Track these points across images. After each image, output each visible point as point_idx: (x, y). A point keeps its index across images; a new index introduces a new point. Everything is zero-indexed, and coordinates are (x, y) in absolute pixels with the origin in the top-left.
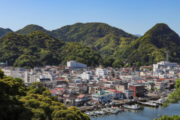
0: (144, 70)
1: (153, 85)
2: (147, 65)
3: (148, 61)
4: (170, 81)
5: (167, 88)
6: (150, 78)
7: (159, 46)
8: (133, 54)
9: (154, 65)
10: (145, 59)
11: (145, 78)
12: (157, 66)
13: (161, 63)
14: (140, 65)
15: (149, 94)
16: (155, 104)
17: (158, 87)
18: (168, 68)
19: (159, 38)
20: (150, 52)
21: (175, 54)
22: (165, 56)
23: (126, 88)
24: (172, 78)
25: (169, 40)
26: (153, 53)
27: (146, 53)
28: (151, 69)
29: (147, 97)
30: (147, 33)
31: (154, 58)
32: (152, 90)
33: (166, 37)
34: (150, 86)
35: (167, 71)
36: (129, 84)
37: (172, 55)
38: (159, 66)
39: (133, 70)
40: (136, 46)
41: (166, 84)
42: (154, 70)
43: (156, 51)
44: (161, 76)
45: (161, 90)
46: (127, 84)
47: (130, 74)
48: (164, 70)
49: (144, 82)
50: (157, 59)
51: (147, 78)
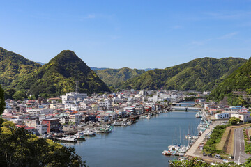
0: (52, 102)
1: (67, 118)
2: (55, 97)
3: (55, 92)
4: (85, 114)
5: (82, 121)
6: (62, 111)
7: (67, 75)
8: (37, 84)
9: (63, 97)
10: (51, 90)
11: (56, 111)
12: (66, 97)
13: (70, 94)
14: (46, 96)
15: (64, 129)
16: (73, 140)
17: (74, 121)
18: (79, 100)
19: (66, 67)
20: (57, 82)
21: (83, 84)
22: (73, 86)
23: (38, 123)
24: (85, 110)
25: (76, 69)
26: (60, 84)
27: (52, 83)
28: (60, 101)
29: (64, 132)
30: (52, 60)
31: (61, 89)
32: (67, 123)
33: (73, 66)
34: (64, 120)
35: (78, 103)
36: (40, 118)
37: (80, 85)
38: (69, 98)
39: (40, 102)
40: (40, 75)
41: (81, 117)
42: (64, 102)
43: (64, 81)
44: (74, 109)
45: (77, 123)
46: (38, 118)
47: (37, 107)
48: (75, 102)
49: (56, 115)
50: (65, 90)
51: (58, 111)
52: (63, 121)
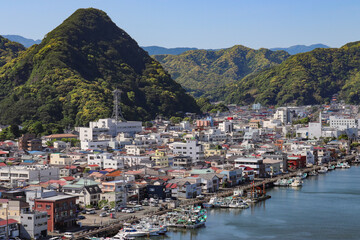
0: (56, 145)
1: (94, 191)
2: (61, 131)
3: (60, 118)
4: (138, 178)
5: (131, 199)
6: (78, 171)
7: (89, 73)
8: (16, 98)
9: (82, 130)
10: (51, 112)
11: (66, 172)
12: (90, 131)
13: (100, 124)
14: (40, 130)
15: (89, 220)
17: (111, 198)
18: (122, 138)
19: (87, 51)
20: (65, 92)
21: (130, 95)
22: (107, 100)
23: (25, 208)
25: (113, 57)
26: (73, 95)
27: (54, 95)
28: (75, 143)
29: (88, 228)
30: (51, 35)
31: (76, 109)
32: (94, 205)
33: (106, 48)
34: (88, 196)
35: (121, 147)
36: (30, 195)
37: (124, 98)
38: (96, 133)
40: (23, 74)
41: (129, 187)
42: (84, 146)
43: (81, 90)
44: (110, 164)
45: (120, 204)
46: (23, 194)
48: (112, 145)
49: (68, 184)
50: (85, 112)
51: (73, 172)
52: (85, 200)
